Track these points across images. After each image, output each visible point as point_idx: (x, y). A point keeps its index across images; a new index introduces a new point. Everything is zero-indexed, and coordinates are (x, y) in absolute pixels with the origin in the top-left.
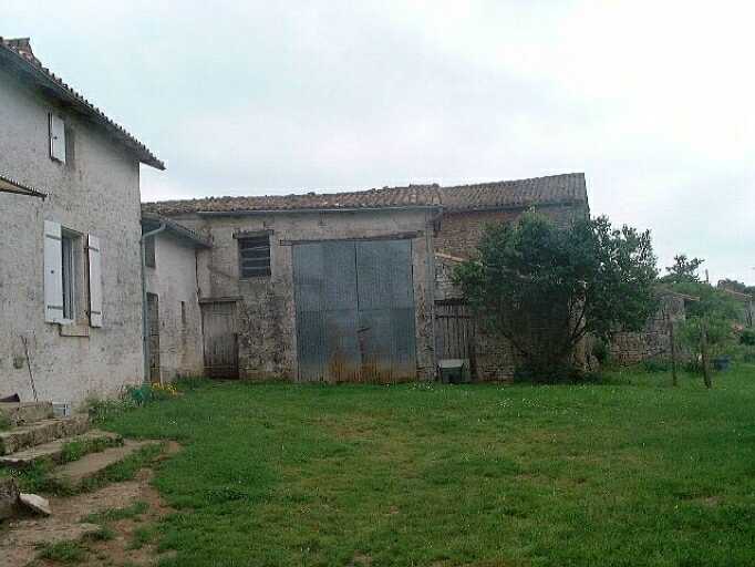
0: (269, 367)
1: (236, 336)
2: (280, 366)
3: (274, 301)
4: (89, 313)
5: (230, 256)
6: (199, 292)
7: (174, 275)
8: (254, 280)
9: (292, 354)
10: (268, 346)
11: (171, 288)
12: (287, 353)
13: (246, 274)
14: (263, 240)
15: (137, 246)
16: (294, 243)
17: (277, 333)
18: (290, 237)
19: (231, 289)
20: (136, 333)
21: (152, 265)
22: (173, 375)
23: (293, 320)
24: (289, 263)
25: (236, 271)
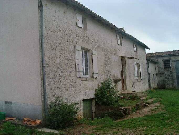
0: (171, 86)
1: (164, 80)
2: (173, 86)
3: (172, 73)
4: (141, 77)
5: (162, 64)
6: (156, 72)
7: (152, 69)
8: (167, 69)
9: (176, 84)
10: (171, 82)
11: (152, 72)
12: (174, 83)
13: (165, 68)
14: (169, 61)
15: (146, 64)
16: (175, 61)
17: (172, 79)
18: (174, 60)
19: (163, 71)
20: (147, 80)
21: (149, 68)
22: (153, 88)
23: (176, 77)
24: (174, 65)
25: (163, 68)
